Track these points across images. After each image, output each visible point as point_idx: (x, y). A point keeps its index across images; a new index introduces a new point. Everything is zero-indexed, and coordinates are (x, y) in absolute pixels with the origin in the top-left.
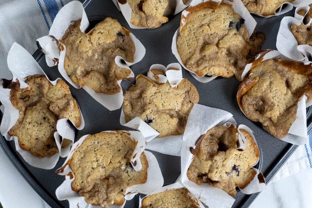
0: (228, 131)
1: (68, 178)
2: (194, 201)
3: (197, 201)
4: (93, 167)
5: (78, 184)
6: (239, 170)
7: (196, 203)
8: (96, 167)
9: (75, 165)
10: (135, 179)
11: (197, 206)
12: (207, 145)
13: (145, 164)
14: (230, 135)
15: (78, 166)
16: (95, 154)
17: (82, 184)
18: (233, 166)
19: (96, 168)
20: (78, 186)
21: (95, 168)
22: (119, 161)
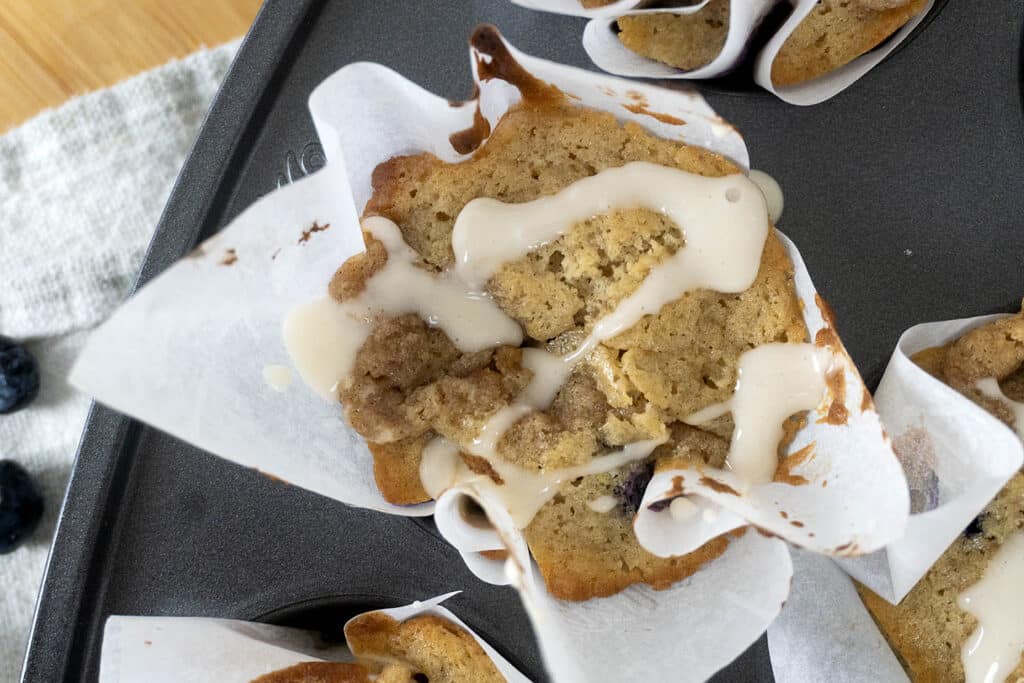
1: (461, 118)
4: (564, 263)
5: (423, 196)
8: (568, 276)
9: (537, 139)
10: (561, 525)
15: (539, 162)
16: (644, 242)
17: (433, 220)
19: (563, 279)
20: (413, 194)
21: (561, 275)
22: (646, 397)
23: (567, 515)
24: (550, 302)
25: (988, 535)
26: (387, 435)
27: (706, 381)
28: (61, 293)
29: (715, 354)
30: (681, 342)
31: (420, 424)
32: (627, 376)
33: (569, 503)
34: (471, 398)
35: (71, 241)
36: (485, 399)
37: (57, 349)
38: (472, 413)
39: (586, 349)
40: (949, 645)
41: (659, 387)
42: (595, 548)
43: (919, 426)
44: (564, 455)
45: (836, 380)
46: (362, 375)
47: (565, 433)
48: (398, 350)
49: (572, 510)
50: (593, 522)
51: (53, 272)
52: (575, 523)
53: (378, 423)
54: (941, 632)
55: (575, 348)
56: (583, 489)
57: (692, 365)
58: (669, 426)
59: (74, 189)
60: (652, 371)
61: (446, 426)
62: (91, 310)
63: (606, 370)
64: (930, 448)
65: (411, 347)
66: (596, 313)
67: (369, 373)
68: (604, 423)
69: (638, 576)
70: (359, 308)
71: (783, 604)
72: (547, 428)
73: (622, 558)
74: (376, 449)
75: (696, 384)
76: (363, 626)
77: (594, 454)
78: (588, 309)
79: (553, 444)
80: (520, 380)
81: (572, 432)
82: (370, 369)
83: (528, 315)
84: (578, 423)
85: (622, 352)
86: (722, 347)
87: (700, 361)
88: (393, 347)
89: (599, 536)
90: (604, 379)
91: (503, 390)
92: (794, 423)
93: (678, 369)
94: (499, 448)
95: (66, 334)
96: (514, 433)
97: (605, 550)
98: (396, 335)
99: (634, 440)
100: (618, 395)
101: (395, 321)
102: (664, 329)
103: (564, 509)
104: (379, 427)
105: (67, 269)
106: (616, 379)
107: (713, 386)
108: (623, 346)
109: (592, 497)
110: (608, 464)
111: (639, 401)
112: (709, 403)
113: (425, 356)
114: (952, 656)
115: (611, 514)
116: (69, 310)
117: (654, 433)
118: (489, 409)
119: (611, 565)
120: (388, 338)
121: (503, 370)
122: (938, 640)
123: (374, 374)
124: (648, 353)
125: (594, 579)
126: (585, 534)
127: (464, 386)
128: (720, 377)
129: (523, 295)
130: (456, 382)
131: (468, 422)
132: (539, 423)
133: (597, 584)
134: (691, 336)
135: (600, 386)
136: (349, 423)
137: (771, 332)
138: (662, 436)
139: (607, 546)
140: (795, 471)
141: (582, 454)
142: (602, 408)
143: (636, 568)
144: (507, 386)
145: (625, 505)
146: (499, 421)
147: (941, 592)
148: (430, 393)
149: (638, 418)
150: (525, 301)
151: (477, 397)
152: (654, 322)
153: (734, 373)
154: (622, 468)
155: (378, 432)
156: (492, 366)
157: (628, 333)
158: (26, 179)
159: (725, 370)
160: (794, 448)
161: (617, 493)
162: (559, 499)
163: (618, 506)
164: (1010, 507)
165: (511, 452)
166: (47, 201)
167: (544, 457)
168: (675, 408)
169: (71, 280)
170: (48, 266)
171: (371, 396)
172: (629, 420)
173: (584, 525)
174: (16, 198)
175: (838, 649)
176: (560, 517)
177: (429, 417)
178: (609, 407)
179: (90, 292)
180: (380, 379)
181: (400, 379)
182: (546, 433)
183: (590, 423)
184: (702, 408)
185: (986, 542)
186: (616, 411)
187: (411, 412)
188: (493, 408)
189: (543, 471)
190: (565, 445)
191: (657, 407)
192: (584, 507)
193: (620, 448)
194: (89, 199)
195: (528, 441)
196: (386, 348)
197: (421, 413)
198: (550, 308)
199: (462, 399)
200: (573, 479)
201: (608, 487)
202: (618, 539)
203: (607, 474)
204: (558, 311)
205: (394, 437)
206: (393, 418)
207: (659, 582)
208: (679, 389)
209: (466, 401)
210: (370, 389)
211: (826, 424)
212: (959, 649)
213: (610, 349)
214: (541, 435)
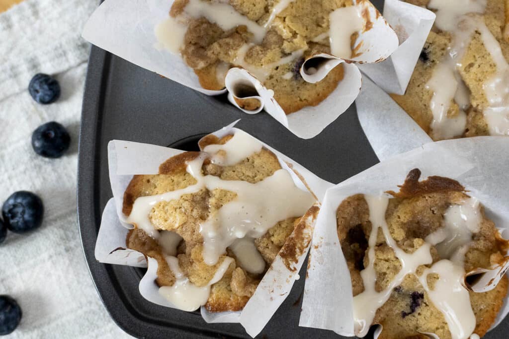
0: (490, 244)
2: (303, 239)
3: (306, 245)
6: (418, 310)
7: (301, 244)
11: (298, 250)
12: (433, 212)
13: (318, 95)
14: (482, 252)
18: (419, 293)
22: (297, 32)
23: (275, 83)
24: (255, 3)
25: (431, 60)
26: (201, 64)
27: (319, 25)
28: (63, 53)
29: (320, 15)
30: (306, 11)
31: (213, 57)
32: (288, 27)
33: (275, 78)
34: (231, 43)
35: (63, 35)
36: (236, 42)
37: (65, 77)
38: (233, 48)
39: (271, 20)
40: (425, 105)
41: (301, 28)
42: (288, 94)
43: (399, 24)
44: (270, 58)
45: (366, 13)
46: (188, 43)
47: (269, 50)
48: (200, 31)
49: (277, 80)
50: (285, 84)
51: (59, 45)
52: (278, 85)
53: (197, 60)
54: (421, 101)
55: (267, 21)
56: (279, 71)
57: (312, 19)
58: (308, 43)
59: (61, 15)
60: (298, 23)
61: (224, 56)
62: (76, 58)
63: (280, 25)
64: (405, 31)
65: (205, 30)
66: (272, 5)
67: (190, 42)
68: (282, 44)
69: (306, 103)
70: (182, 18)
71: (360, 89)
72: (262, 49)
73: (299, 97)
74: (198, 72)
75: (314, 26)
76: (206, 142)
77: (281, 57)
78: (269, 4)
79: (265, 55)
80: (248, 36)
81: (271, 49)
82: (191, 40)
83: (247, 10)
84: (273, 46)
85: (285, 18)
86: (322, 12)
87: (315, 18)
88: (198, 30)
89: (289, 89)
90: (280, 30)
91: (243, 39)
92: (354, 36)
93: (307, 21)
94: (245, 60)
95: (68, 70)
96: (250, 53)
97: (292, 94)
98: (198, 26)
99: (295, 50)
100: (286, 34)
101: (197, 20)
102: (299, 7)
103: (273, 81)
104: (198, 61)
105: (64, 43)
106: (284, 28)
107: (320, 26)
108: (284, 16)
109: (283, 74)
110: (287, 60)
111: (295, 34)
112: (321, 33)
113: (211, 33)
114: (427, 109)
115: (292, 80)
116: (67, 60)
117: (302, 46)
118: (239, 46)
119: (295, 100)
120: (196, 27)
121: (241, 33)
122: (421, 104)
123: (193, 42)
124: (295, 17)
125: (290, 106)
126: (283, 89)
127: (227, 40)
128: (323, 23)
129: (244, 2)
130: (224, 40)
131: (231, 53)
132: (258, 48)
133: (291, 107)
134: (309, 9)
135: (279, 32)
136: (187, 64)
137: (339, 4)
138: (305, 47)
139: (293, 93)
140: (357, 52)
141: (277, 58)
142: (281, 40)
143: (305, 99)
144: (244, 38)
145: (296, 75)
146: (243, 50)
147: (419, 86)
148: (216, 46)
149: (295, 40)
150: (245, 5)
151: (233, 42)
152: (295, 5)
153: (328, 21)
154: (293, 62)
155: (198, 64)
156: (237, 32)
157: (286, 10)
158: (41, 14)
159: (325, 20)
160: (356, 45)
161: (292, 71)
162: (271, 77)
163: (294, 76)
164: (437, 48)
165: (249, 61)
166: (50, 21)
167: (263, 60)
168: (309, 36)
169: (66, 47)
170: (56, 43)
171: (193, 50)
172: (293, 42)
173: (282, 85)
174: (38, 22)
175: (385, 112)
176: (273, 84)
177: (216, 53)
178: (284, 39)
179: (74, 51)
180: (195, 44)
181: (203, 43)
182: (262, 51)
183: (277, 46)
184: (319, 35)
185: (431, 63)
186: (287, 40)
187: (209, 53)
188: (240, 45)
189: (263, 66)
190: (270, 54)
191: (302, 36)
192: (281, 78)
193: (290, 54)
194: (67, 17)
195: (256, 55)
196: (195, 31)
197: (213, 53)
198: (255, 5)
199: (228, 44)
200: (275, 67)
201: (289, 69)
202: (296, 89)
203: (287, 64)
204: (258, 6)
205: (205, 64)
206: (203, 57)
207: (314, 103)
208: (309, 28)
209: (229, 45)
210: (192, 48)
211: (366, 32)
212: (429, 106)
213: (280, 18)
214: (260, 52)
